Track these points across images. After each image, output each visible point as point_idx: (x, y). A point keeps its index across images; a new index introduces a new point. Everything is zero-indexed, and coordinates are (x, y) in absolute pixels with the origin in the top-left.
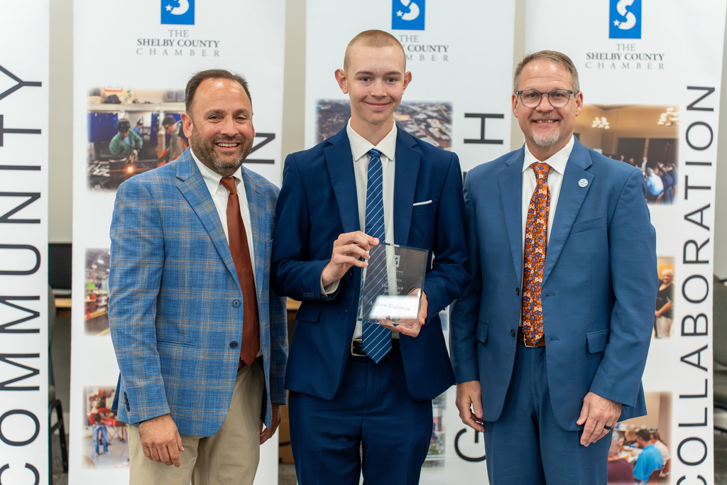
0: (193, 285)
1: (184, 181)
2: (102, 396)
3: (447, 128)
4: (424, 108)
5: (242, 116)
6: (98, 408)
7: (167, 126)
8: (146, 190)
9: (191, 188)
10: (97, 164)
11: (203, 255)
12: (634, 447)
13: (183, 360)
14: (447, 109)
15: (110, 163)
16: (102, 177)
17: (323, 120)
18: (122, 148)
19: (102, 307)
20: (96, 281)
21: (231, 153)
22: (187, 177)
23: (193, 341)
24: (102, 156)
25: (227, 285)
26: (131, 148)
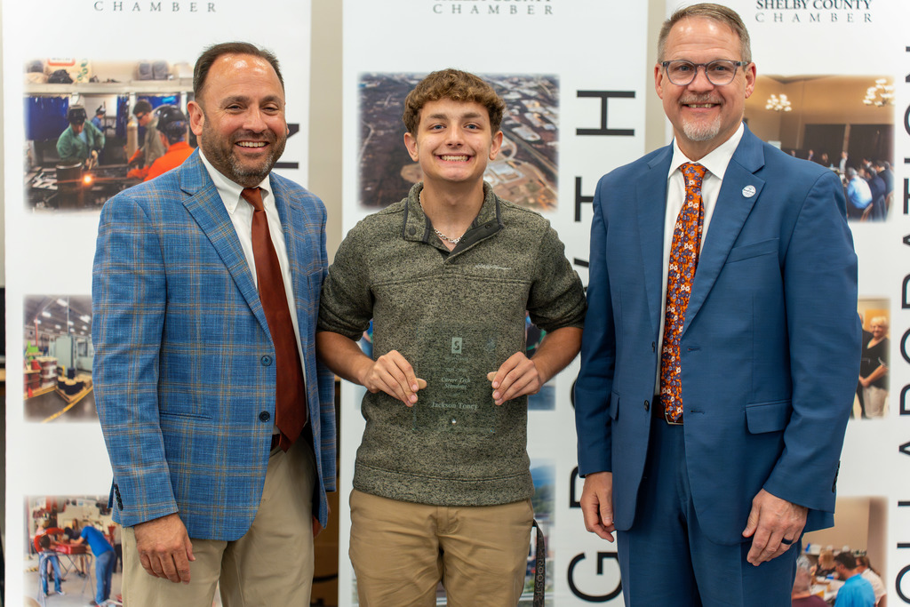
0: (208, 336)
1: (191, 195)
2: (51, 510)
3: (551, 113)
4: (517, 84)
5: (272, 106)
6: (45, 528)
7: (140, 114)
8: (141, 209)
9: (201, 205)
10: (40, 172)
11: (219, 296)
12: (832, 578)
13: (196, 439)
14: (551, 85)
15: (58, 170)
16: (46, 190)
17: (368, 104)
18: (75, 148)
19: (49, 380)
20: (40, 343)
21: (257, 156)
22: (195, 190)
23: (210, 412)
24: (46, 160)
25: (253, 335)
26: (88, 148)
